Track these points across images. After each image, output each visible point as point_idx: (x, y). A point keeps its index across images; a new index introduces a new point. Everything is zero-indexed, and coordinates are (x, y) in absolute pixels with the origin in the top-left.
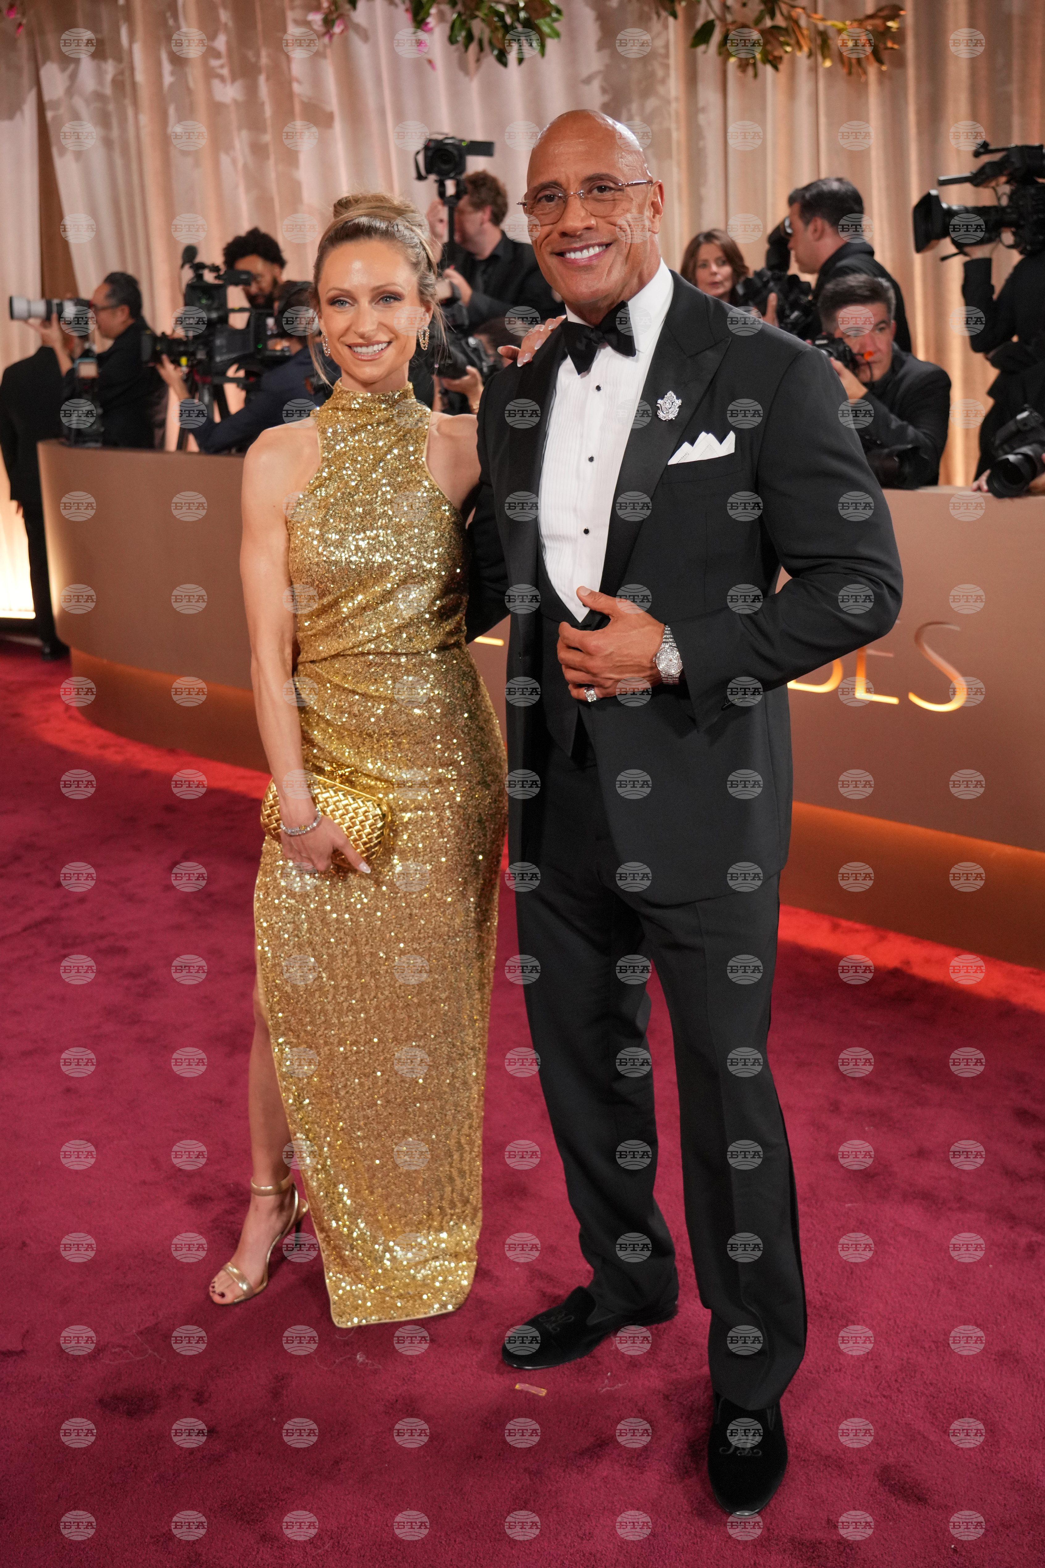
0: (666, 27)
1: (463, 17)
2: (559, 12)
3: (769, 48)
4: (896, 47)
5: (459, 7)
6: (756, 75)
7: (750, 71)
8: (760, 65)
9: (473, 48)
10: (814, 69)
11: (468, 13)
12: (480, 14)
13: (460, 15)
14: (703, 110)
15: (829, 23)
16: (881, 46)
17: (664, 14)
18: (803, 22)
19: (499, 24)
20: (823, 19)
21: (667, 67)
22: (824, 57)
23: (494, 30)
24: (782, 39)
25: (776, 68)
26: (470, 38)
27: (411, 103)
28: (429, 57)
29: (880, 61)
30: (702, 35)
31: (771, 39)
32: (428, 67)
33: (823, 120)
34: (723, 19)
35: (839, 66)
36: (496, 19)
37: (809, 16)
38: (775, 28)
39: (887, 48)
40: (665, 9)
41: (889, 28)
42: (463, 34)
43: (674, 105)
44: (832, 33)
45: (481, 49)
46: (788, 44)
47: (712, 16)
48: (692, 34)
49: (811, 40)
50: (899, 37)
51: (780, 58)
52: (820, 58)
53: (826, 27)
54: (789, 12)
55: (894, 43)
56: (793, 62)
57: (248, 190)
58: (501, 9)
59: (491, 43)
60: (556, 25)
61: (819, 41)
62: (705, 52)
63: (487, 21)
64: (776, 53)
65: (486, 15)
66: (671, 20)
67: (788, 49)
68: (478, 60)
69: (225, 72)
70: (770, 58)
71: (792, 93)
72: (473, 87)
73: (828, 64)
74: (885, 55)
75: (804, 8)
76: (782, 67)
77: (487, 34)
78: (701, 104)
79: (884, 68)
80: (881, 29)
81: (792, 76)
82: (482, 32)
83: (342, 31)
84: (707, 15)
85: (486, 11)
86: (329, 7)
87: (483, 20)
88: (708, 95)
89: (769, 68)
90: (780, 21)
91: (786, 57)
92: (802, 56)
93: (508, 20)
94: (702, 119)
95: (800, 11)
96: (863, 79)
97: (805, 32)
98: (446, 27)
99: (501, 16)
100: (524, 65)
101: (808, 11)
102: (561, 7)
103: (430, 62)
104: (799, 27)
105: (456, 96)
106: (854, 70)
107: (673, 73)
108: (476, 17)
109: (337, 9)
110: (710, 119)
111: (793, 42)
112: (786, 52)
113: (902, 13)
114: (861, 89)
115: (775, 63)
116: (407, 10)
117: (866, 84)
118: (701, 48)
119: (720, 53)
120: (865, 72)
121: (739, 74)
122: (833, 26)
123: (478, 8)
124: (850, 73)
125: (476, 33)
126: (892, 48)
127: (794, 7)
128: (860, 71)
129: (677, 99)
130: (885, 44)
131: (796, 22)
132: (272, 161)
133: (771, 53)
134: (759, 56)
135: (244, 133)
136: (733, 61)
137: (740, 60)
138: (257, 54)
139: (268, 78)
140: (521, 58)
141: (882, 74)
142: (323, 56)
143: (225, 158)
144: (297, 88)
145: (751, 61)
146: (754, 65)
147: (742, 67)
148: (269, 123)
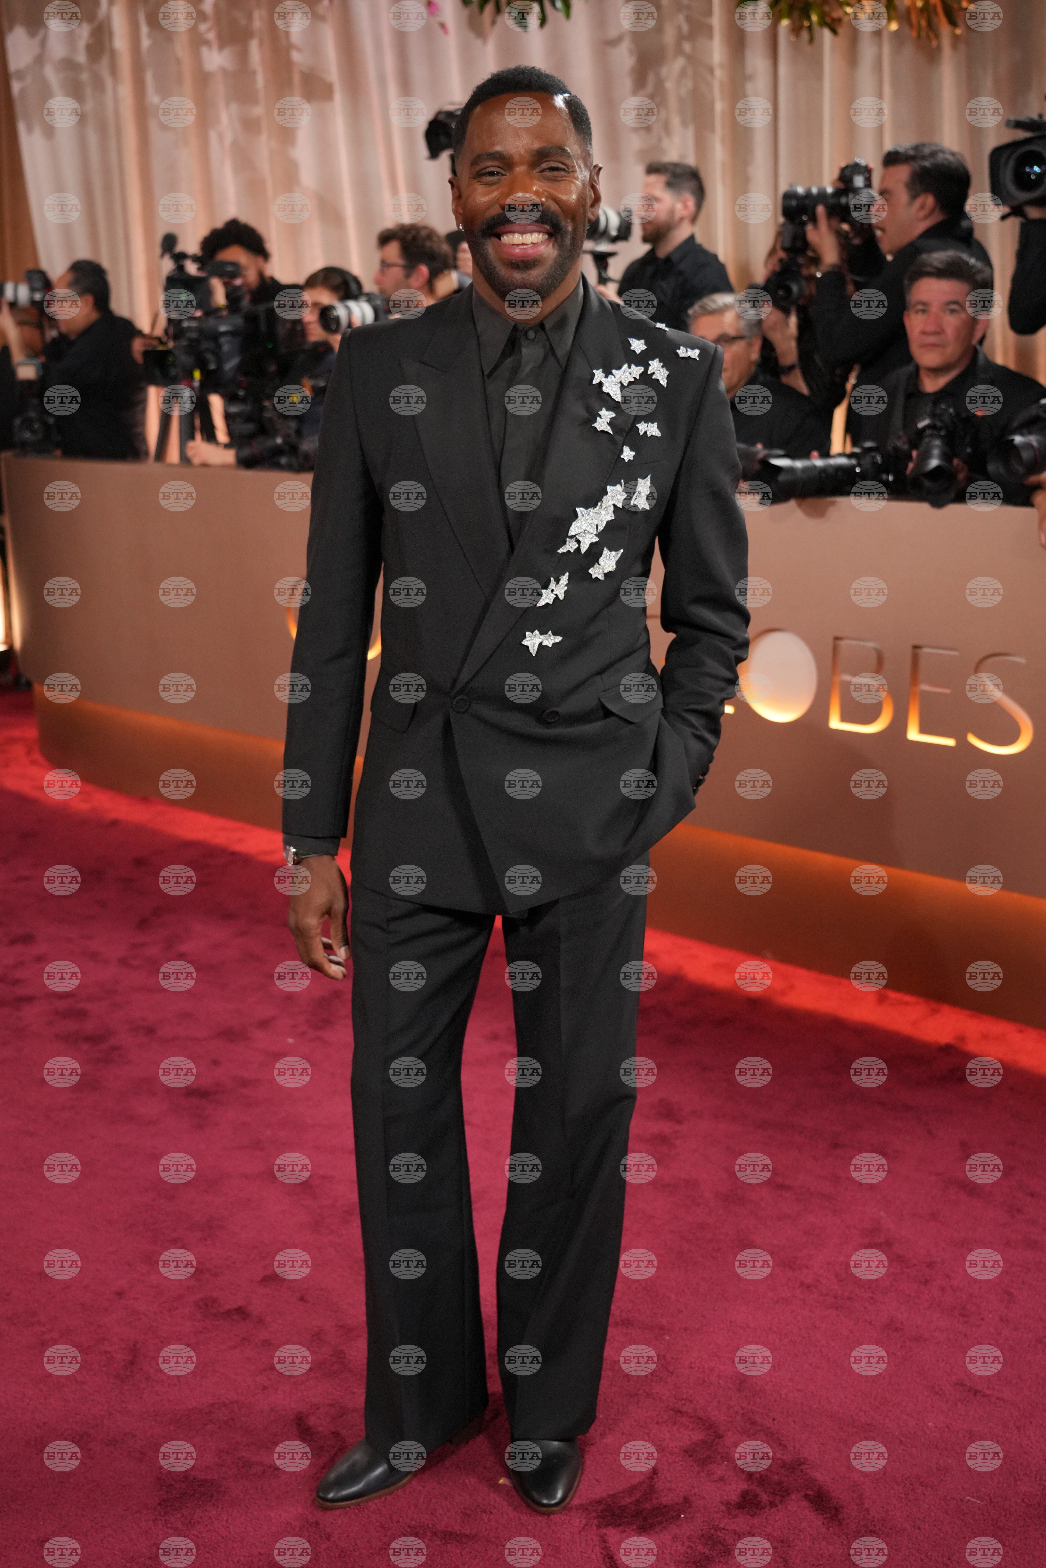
3: (826, 8)
6: (811, 40)
7: (805, 35)
8: (816, 27)
9: (489, 8)
14: (751, 77)
16: (955, 6)
21: (709, 28)
22: (890, 18)
25: (834, 31)
27: (419, 71)
28: (442, 19)
29: (953, 23)
32: (440, 32)
33: (887, 89)
35: (906, 29)
39: (960, 9)
43: (718, 73)
45: (498, 8)
46: (849, 5)
51: (839, 20)
57: (236, 171)
64: (835, 15)
67: (849, 10)
68: (495, 21)
69: (211, 36)
70: (828, 20)
71: (853, 58)
72: (489, 51)
73: (894, 26)
74: (961, 18)
76: (841, 30)
78: (748, 70)
79: (958, 31)
81: (853, 41)
88: (757, 62)
89: (827, 33)
91: (846, 19)
94: (748, 88)
96: (934, 43)
100: (547, 27)
103: (443, 26)
105: (469, 62)
106: (923, 34)
107: (717, 36)
110: (758, 89)
112: (846, 13)
114: (932, 56)
115: (833, 26)
117: (939, 48)
120: (937, 36)
121: (793, 38)
124: (919, 37)
126: (967, 10)
128: (932, 35)
129: (721, 66)
130: (960, 4)
132: (264, 138)
133: (828, 14)
134: (814, 18)
135: (234, 107)
136: (785, 23)
137: (793, 22)
138: (250, 17)
139: (261, 43)
140: (543, 21)
141: (956, 39)
142: (322, 19)
143: (213, 136)
144: (296, 56)
145: (806, 24)
146: (810, 28)
147: (796, 30)
148: (262, 94)
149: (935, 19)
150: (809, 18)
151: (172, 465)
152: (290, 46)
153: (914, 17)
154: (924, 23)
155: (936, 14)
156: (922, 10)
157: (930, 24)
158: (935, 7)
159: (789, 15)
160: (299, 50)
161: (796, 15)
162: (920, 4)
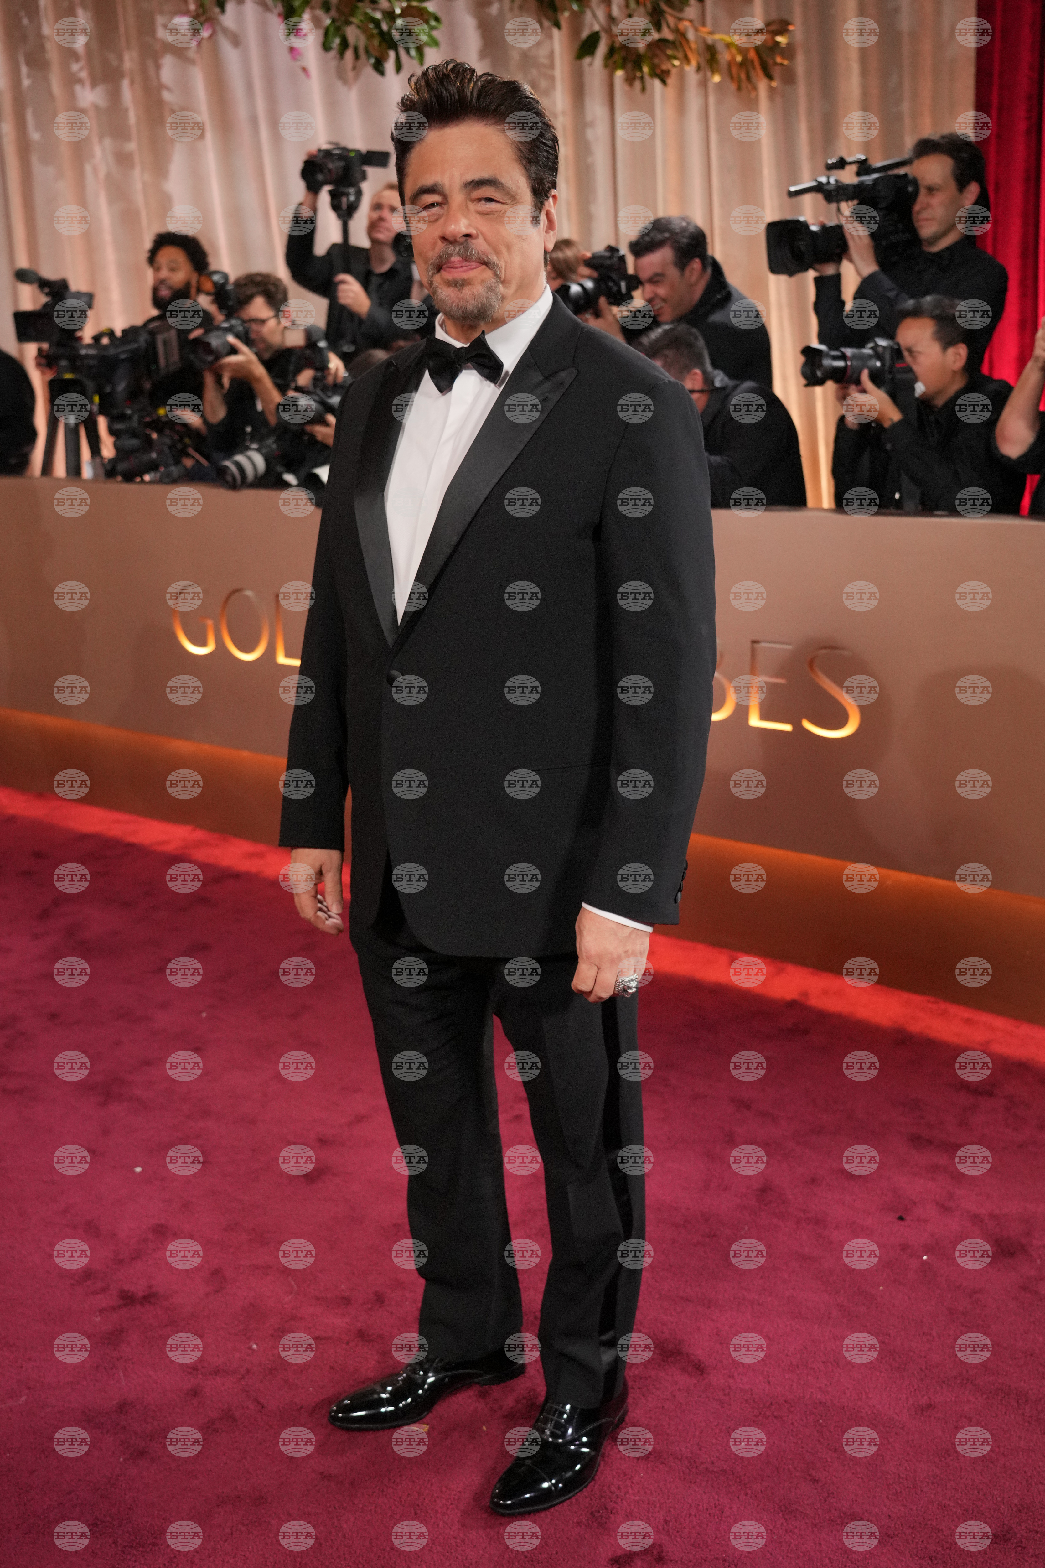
0: (550, 37)
1: (338, 24)
2: (437, 19)
3: (656, 61)
4: (786, 62)
5: (333, 13)
6: (643, 89)
7: (637, 84)
8: (647, 78)
9: (349, 54)
10: (704, 84)
11: (343, 19)
12: (355, 20)
13: (333, 21)
14: (592, 124)
15: (717, 37)
16: (770, 62)
17: (546, 23)
18: (691, 35)
19: (375, 31)
20: (711, 33)
21: (552, 79)
22: (713, 72)
23: (370, 37)
24: (669, 52)
25: (664, 82)
26: (344, 45)
28: (304, 64)
29: (769, 77)
30: (587, 47)
31: (658, 52)
32: (303, 76)
33: (713, 137)
34: (609, 31)
35: (728, 82)
36: (371, 26)
37: (696, 30)
38: (663, 41)
39: (776, 64)
40: (548, 18)
41: (778, 43)
42: (337, 41)
43: (561, 118)
44: (720, 48)
45: (357, 56)
46: (676, 58)
47: (597, 28)
48: (577, 45)
49: (699, 54)
50: (789, 52)
51: (667, 72)
52: (709, 73)
53: (714, 41)
54: (676, 25)
55: (784, 57)
56: (682, 75)
57: (111, 202)
58: (378, 15)
59: (367, 51)
60: (435, 33)
61: (708, 56)
62: (591, 65)
63: (362, 28)
64: (664, 67)
65: (361, 21)
66: (555, 31)
67: (676, 63)
68: (354, 68)
69: (84, 75)
70: (658, 71)
71: (681, 108)
72: (351, 97)
73: (717, 79)
74: (776, 72)
75: (691, 21)
76: (670, 81)
77: (362, 42)
78: (589, 118)
79: (774, 84)
80: (770, 44)
81: (681, 91)
82: (357, 39)
83: (211, 37)
84: (592, 25)
85: (361, 17)
86: (196, 10)
87: (358, 27)
88: (596, 109)
89: (657, 83)
90: (667, 34)
91: (674, 71)
92: (690, 70)
93: (385, 27)
94: (590, 134)
95: (687, 23)
96: (753, 95)
97: (693, 46)
98: (321, 33)
99: (377, 23)
100: (403, 73)
101: (696, 24)
102: (440, 14)
103: (304, 70)
104: (687, 40)
105: (333, 106)
106: (743, 86)
107: (559, 86)
108: (350, 23)
109: (204, 13)
110: (598, 134)
111: (680, 55)
112: (674, 66)
113: (791, 28)
114: (752, 103)
115: (663, 76)
116: (279, 15)
117: (757, 98)
118: (587, 60)
119: (606, 66)
120: (755, 88)
121: (626, 88)
122: (722, 40)
123: (352, 14)
124: (739, 89)
125: (351, 39)
126: (781, 64)
127: (680, 19)
128: (750, 87)
129: (564, 113)
130: (774, 60)
131: (683, 35)
132: (137, 172)
133: (658, 66)
134: (646, 69)
135: (107, 141)
136: (619, 74)
137: (627, 73)
138: (120, 59)
139: (132, 83)
140: (399, 67)
141: (772, 90)
142: (192, 62)
143: (88, 168)
144: (166, 96)
145: (638, 74)
146: (642, 79)
147: (630, 80)
148: (134, 130)
149: (752, 73)
150: (641, 70)
151: (59, 479)
152: (161, 86)
153: (734, 70)
154: (743, 76)
155: (754, 68)
156: (742, 64)
157: (748, 78)
158: (752, 62)
159: (623, 67)
160: (169, 89)
161: (629, 66)
162: (739, 58)
